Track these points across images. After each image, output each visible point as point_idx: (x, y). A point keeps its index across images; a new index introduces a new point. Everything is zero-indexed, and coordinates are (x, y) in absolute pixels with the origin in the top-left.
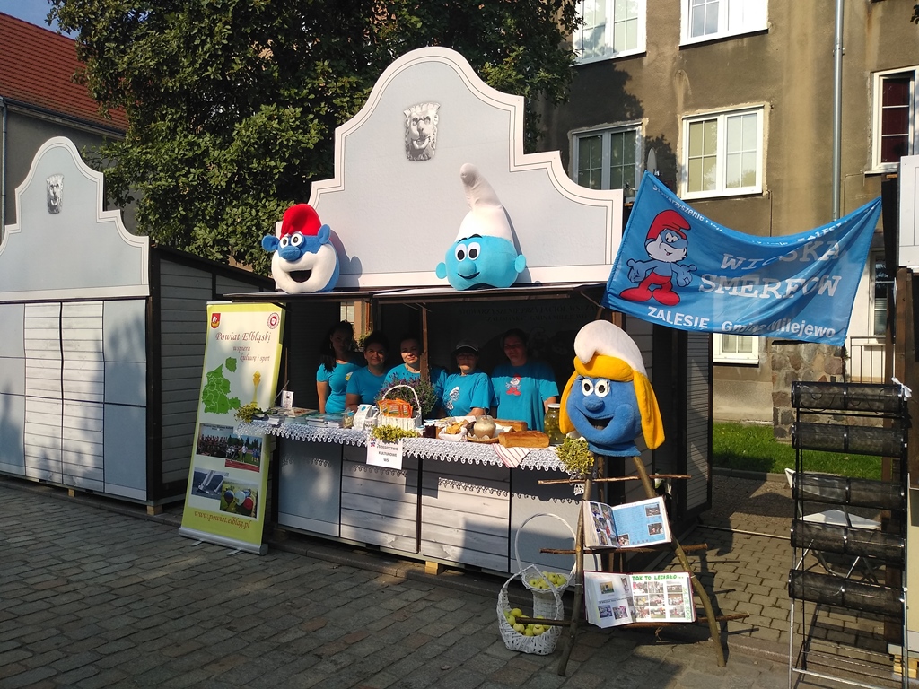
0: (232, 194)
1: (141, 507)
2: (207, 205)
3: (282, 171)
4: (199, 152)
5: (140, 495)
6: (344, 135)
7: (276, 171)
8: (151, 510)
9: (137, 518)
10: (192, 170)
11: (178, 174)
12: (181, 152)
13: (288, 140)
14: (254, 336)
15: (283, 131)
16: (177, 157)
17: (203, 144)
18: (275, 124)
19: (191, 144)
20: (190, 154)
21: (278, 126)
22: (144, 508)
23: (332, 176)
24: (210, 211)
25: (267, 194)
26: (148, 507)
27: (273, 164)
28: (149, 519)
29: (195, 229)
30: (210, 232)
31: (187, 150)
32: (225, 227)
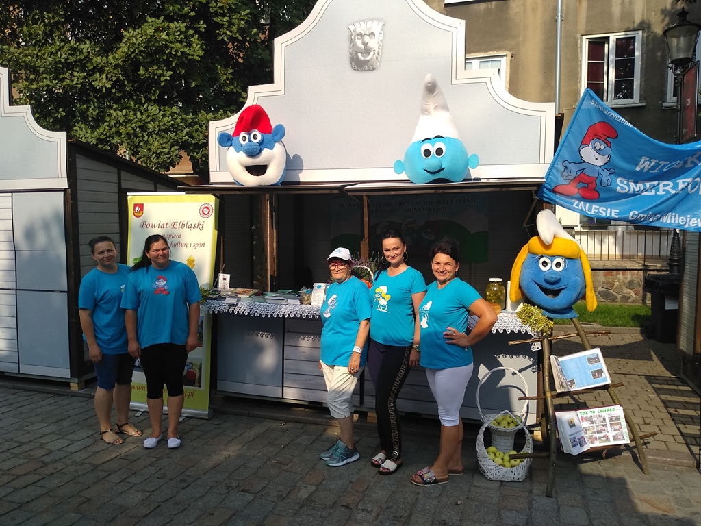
0: (113, 99)
1: (66, 384)
2: (88, 108)
3: (168, 78)
4: (82, 57)
5: (65, 373)
6: (284, 45)
7: (163, 79)
8: (74, 386)
9: (59, 395)
10: (75, 74)
11: (62, 76)
12: (64, 56)
13: (176, 51)
14: (183, 225)
15: (171, 42)
16: (60, 61)
17: (85, 51)
18: (164, 35)
19: (74, 49)
20: (72, 59)
21: (167, 38)
22: (67, 385)
23: (272, 82)
24: (92, 112)
25: (148, 100)
26: (71, 384)
27: (160, 72)
28: (73, 395)
29: (75, 128)
30: (92, 132)
31: (70, 54)
32: (107, 128)
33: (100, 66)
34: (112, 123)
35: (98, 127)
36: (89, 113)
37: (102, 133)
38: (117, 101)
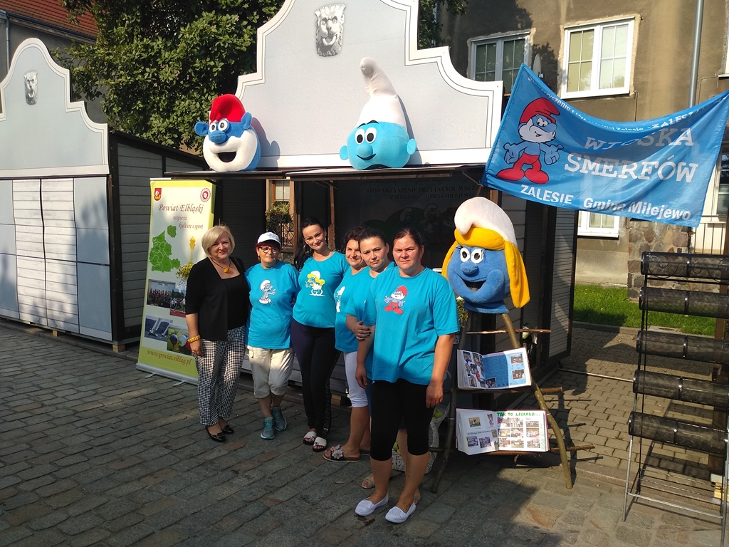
0: (181, 90)
2: (160, 99)
3: (220, 69)
4: (153, 54)
6: (265, 35)
7: (215, 70)
8: (115, 348)
10: (148, 70)
11: (135, 72)
12: (138, 53)
13: (224, 43)
14: (189, 208)
15: (220, 35)
16: (134, 58)
17: (155, 47)
18: (214, 29)
19: (146, 47)
20: (145, 56)
21: (216, 31)
23: (255, 71)
24: (163, 104)
25: (209, 91)
26: (113, 346)
27: (212, 63)
29: (151, 119)
30: (163, 122)
31: (142, 52)
32: (175, 118)
33: (167, 60)
34: (179, 113)
35: (168, 117)
36: (160, 105)
37: (171, 123)
38: (185, 92)
